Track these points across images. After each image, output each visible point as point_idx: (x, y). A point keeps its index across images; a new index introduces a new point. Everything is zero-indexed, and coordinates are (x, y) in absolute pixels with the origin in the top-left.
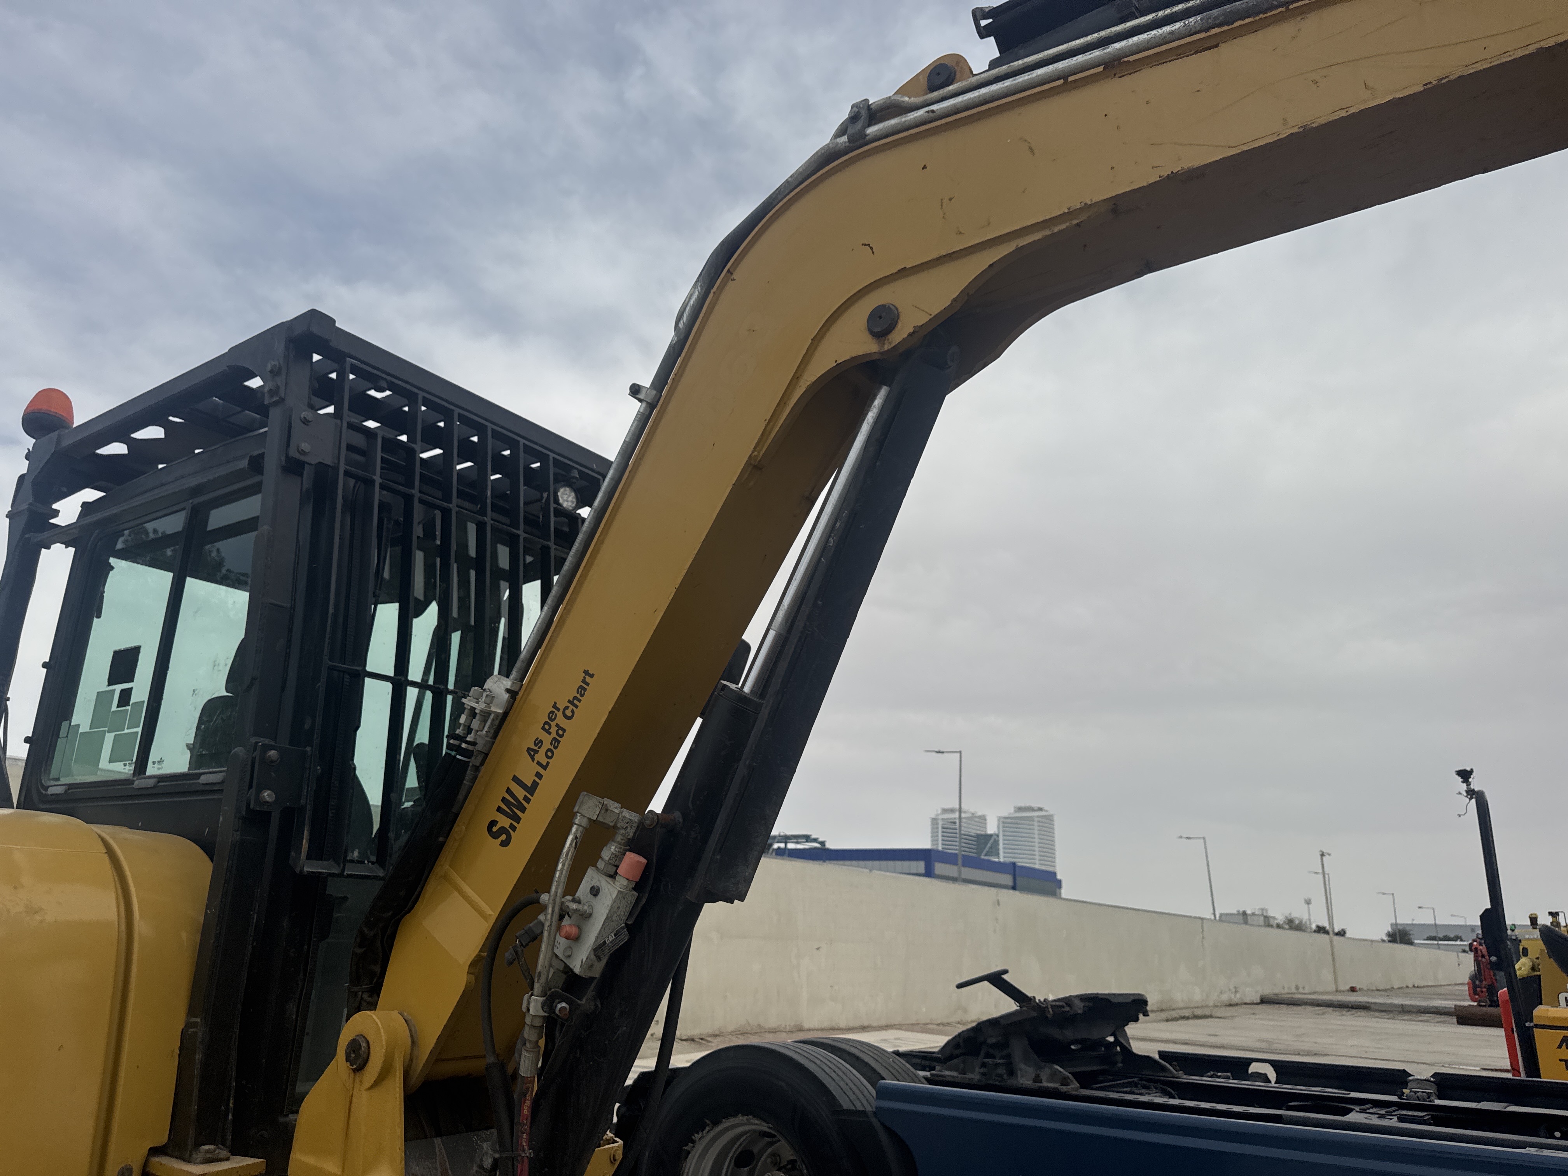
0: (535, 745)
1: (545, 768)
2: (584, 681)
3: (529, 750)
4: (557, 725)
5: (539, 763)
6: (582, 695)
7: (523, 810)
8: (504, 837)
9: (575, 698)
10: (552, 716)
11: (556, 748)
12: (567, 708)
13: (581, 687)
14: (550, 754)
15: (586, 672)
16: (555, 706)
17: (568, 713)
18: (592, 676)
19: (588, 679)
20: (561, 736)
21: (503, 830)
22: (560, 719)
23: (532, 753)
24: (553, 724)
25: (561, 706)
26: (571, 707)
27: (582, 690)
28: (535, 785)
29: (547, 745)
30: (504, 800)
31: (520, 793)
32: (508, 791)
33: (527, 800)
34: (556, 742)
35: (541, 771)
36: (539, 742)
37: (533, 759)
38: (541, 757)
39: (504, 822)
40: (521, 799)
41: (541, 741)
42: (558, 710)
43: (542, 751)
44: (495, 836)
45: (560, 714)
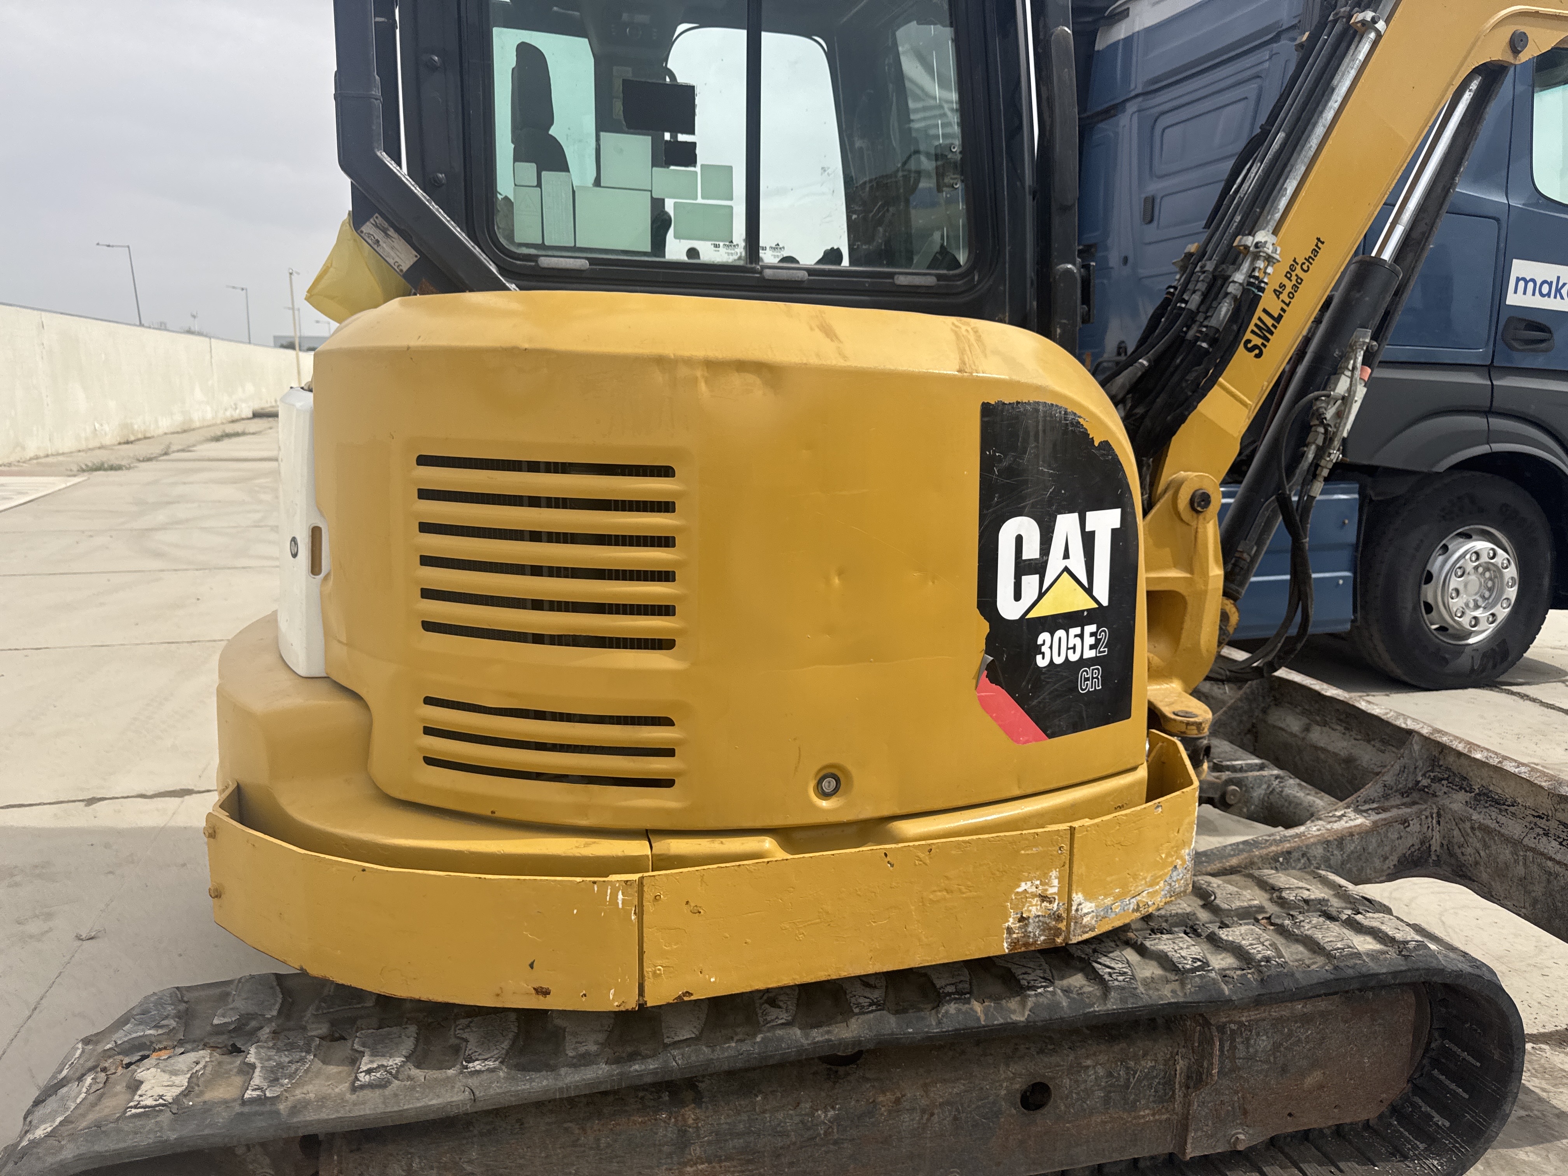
0: (1280, 287)
1: (1288, 305)
2: (1317, 245)
3: (1275, 291)
4: (1297, 275)
5: (1283, 301)
6: (1315, 256)
7: (1272, 333)
8: (1257, 351)
9: (1310, 257)
10: (1292, 268)
11: (1296, 291)
12: (1304, 263)
13: (1314, 249)
14: (1291, 295)
15: (1318, 239)
16: (1294, 261)
17: (1305, 267)
18: (1323, 243)
19: (1320, 245)
20: (1300, 284)
21: (1256, 347)
22: (1298, 271)
23: (1277, 293)
24: (1294, 274)
25: (1300, 261)
26: (1307, 263)
27: (1315, 252)
28: (1280, 317)
29: (1289, 289)
30: (1256, 325)
31: (1269, 322)
32: (1260, 319)
33: (1275, 327)
34: (1295, 288)
35: (1285, 307)
36: (1282, 286)
37: (1279, 298)
38: (1284, 296)
39: (1257, 341)
40: (1270, 325)
41: (1284, 286)
42: (1297, 264)
43: (1286, 292)
44: (1250, 350)
45: (1298, 267)
